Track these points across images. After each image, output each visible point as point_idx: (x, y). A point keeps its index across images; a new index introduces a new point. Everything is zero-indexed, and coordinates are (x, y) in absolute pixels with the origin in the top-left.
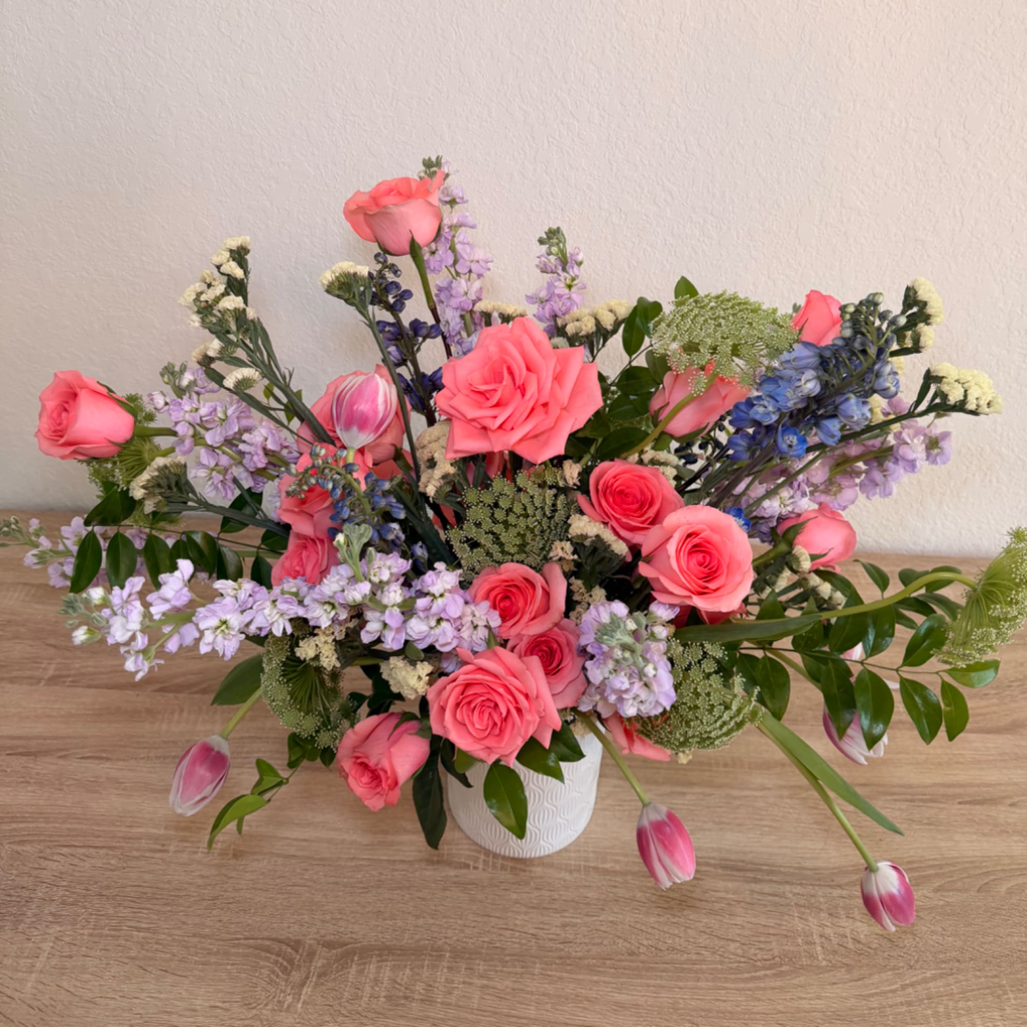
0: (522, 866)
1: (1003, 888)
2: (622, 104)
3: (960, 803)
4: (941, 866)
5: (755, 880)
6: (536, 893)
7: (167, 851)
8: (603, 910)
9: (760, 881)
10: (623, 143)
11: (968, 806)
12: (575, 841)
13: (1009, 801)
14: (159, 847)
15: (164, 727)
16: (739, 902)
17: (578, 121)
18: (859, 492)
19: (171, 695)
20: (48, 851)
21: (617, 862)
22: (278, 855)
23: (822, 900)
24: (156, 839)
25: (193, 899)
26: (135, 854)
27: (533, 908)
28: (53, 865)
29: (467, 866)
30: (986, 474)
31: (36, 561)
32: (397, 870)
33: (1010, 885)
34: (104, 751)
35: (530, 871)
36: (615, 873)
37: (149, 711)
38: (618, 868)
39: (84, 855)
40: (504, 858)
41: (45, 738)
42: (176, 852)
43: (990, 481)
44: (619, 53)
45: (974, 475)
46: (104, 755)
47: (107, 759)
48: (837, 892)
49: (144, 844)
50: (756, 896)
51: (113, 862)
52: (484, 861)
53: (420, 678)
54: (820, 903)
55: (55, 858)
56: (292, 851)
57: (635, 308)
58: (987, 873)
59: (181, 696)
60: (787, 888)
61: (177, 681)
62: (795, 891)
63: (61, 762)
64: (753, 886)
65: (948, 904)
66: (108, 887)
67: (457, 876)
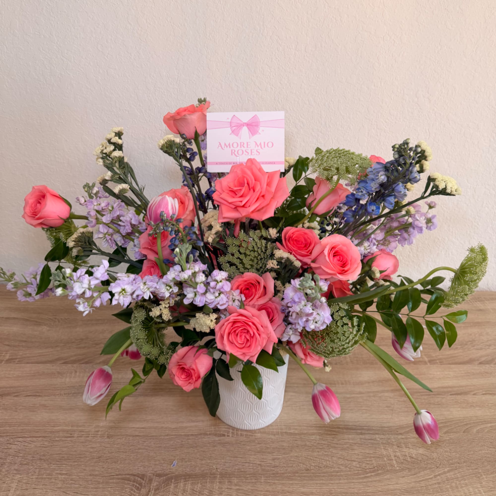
0: (251, 434)
1: (475, 430)
3: (451, 395)
4: (445, 423)
5: (361, 434)
6: (258, 446)
7: (73, 437)
8: (292, 451)
9: (364, 434)
10: (281, 100)
11: (454, 396)
12: (275, 421)
13: (472, 393)
14: (69, 435)
15: (68, 380)
16: (355, 444)
17: (261, 90)
18: (398, 244)
19: (70, 365)
20: (12, 440)
21: (296, 429)
22: (130, 436)
23: (393, 440)
24: (67, 431)
25: (88, 458)
26: (57, 439)
27: (258, 452)
28: (13, 446)
29: (224, 435)
30: (446, 251)
31: (13, 287)
32: (190, 439)
33: (478, 429)
34: (38, 392)
35: (255, 436)
36: (296, 434)
37: (59, 373)
38: (296, 432)
39: (30, 441)
40: (242, 430)
41: (6, 388)
42: (78, 437)
43: (449, 254)
44: (279, 61)
45: (441, 252)
46: (38, 394)
47: (39, 396)
48: (400, 437)
49: (61, 434)
50: (362, 440)
51: (46, 443)
52: (232, 432)
53: (212, 321)
54: (393, 442)
55: (16, 443)
56: (137, 433)
57: (298, 160)
58: (466, 424)
59: (75, 365)
60: (377, 436)
61: (72, 359)
62: (380, 437)
63: (16, 398)
64: (361, 436)
65: (451, 439)
66: (44, 455)
67: (219, 440)
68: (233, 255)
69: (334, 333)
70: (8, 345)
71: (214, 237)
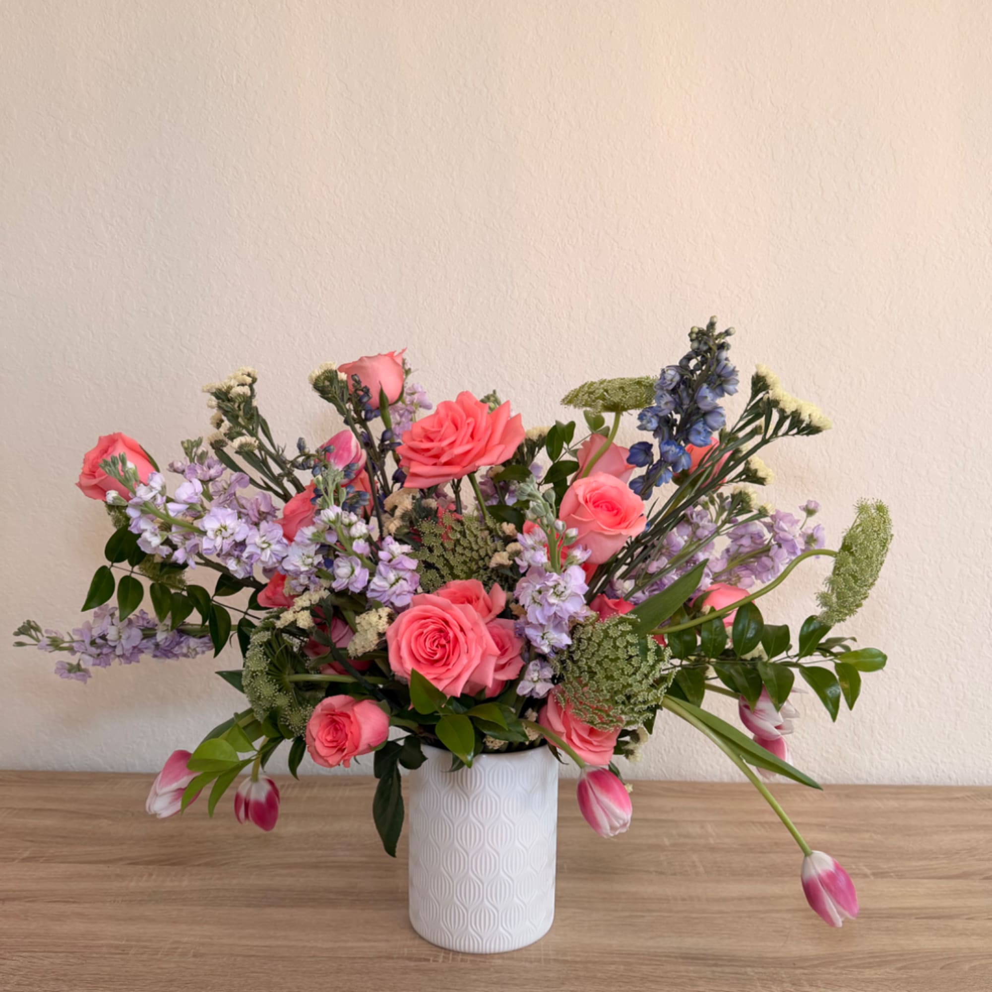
0: (483, 960)
1: (967, 967)
2: (547, 376)
3: (917, 918)
4: (901, 955)
5: (716, 965)
6: (496, 975)
7: (127, 954)
8: (563, 984)
9: (721, 966)
10: (550, 405)
11: (925, 920)
12: (536, 942)
13: (966, 917)
14: (120, 952)
15: (133, 884)
16: (701, 978)
19: (141, 867)
20: (8, 955)
21: (579, 956)
22: (238, 955)
23: (784, 976)
24: (117, 947)
25: (148, 982)
26: (94, 955)
27: (494, 983)
28: (13, 963)
29: (428, 960)
32: (357, 963)
33: (973, 965)
34: (72, 898)
35: (490, 962)
36: (576, 962)
37: (117, 875)
38: (578, 959)
39: (43, 956)
40: (464, 953)
41: (14, 891)
42: (135, 954)
44: (542, 338)
46: (71, 900)
47: (74, 902)
48: (798, 971)
49: (104, 950)
50: (717, 974)
51: (71, 960)
52: (444, 957)
54: (782, 978)
55: (14, 958)
56: (253, 953)
57: (554, 428)
58: (949, 958)
59: (150, 867)
60: (749, 969)
61: (147, 859)
62: (756, 971)
63: (28, 904)
64: (714, 969)
65: (912, 977)
66: (65, 975)
67: (416, 966)
68: (431, 550)
69: (612, 660)
70: (32, 841)
71: (398, 525)
